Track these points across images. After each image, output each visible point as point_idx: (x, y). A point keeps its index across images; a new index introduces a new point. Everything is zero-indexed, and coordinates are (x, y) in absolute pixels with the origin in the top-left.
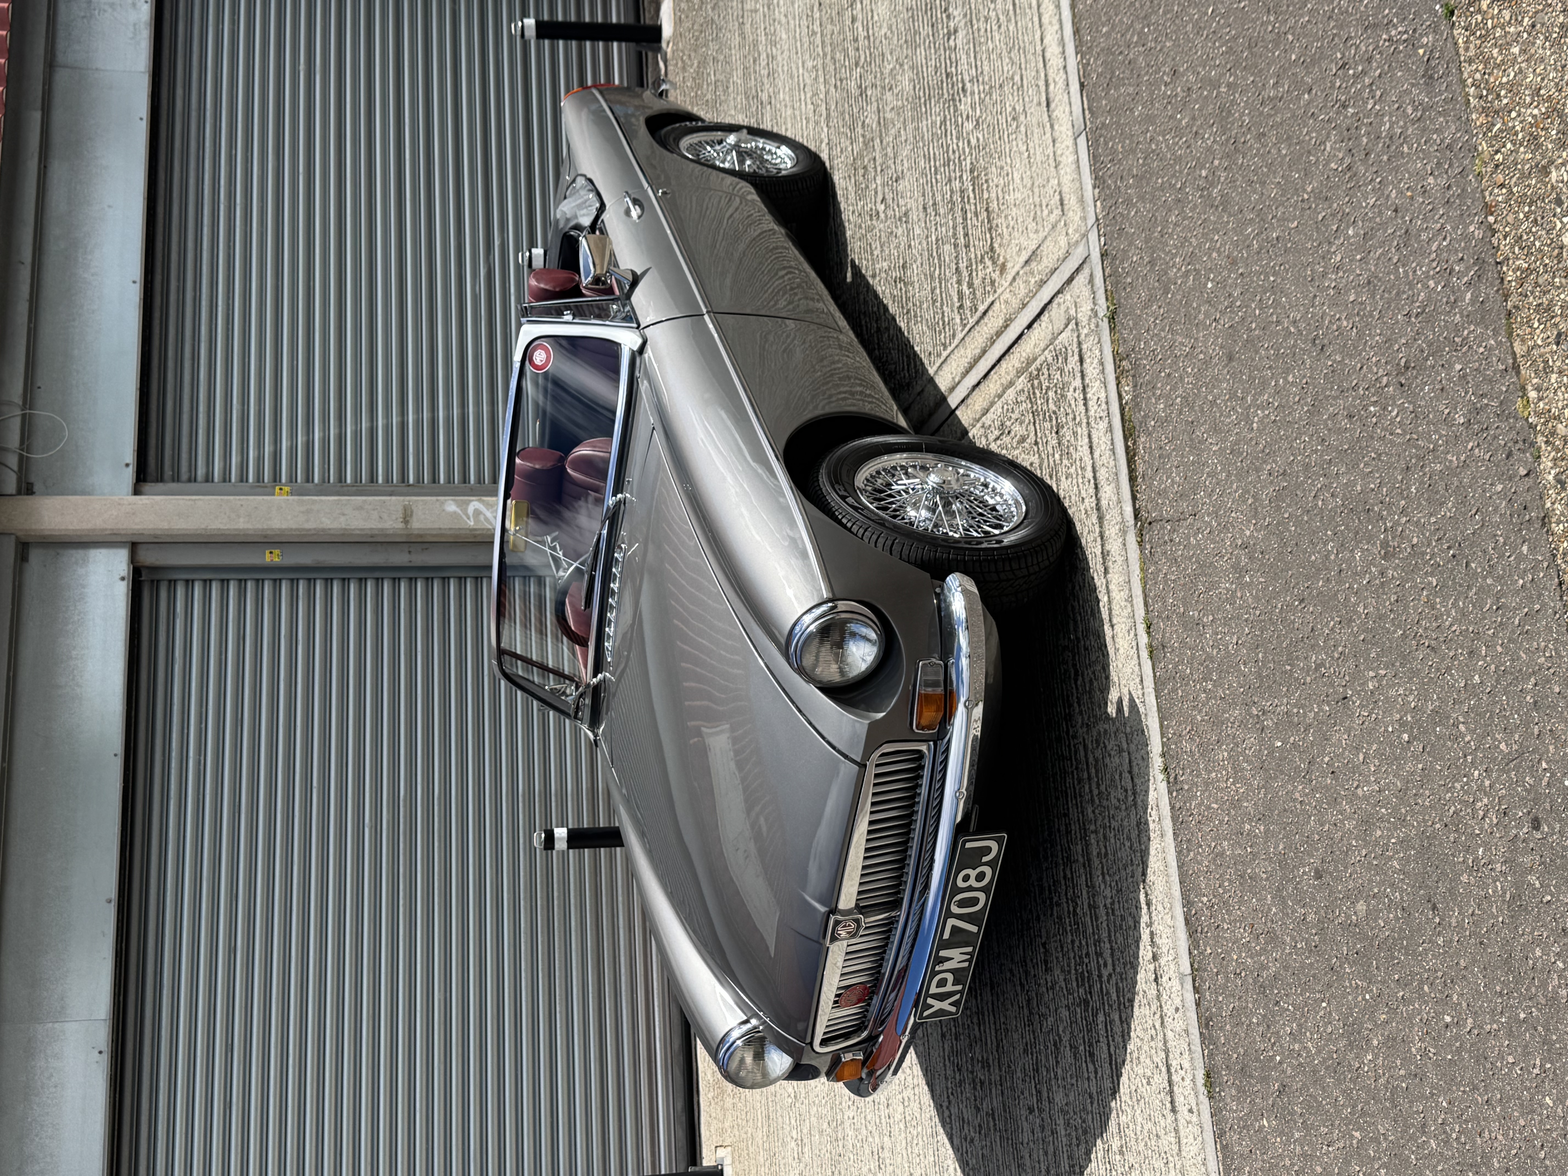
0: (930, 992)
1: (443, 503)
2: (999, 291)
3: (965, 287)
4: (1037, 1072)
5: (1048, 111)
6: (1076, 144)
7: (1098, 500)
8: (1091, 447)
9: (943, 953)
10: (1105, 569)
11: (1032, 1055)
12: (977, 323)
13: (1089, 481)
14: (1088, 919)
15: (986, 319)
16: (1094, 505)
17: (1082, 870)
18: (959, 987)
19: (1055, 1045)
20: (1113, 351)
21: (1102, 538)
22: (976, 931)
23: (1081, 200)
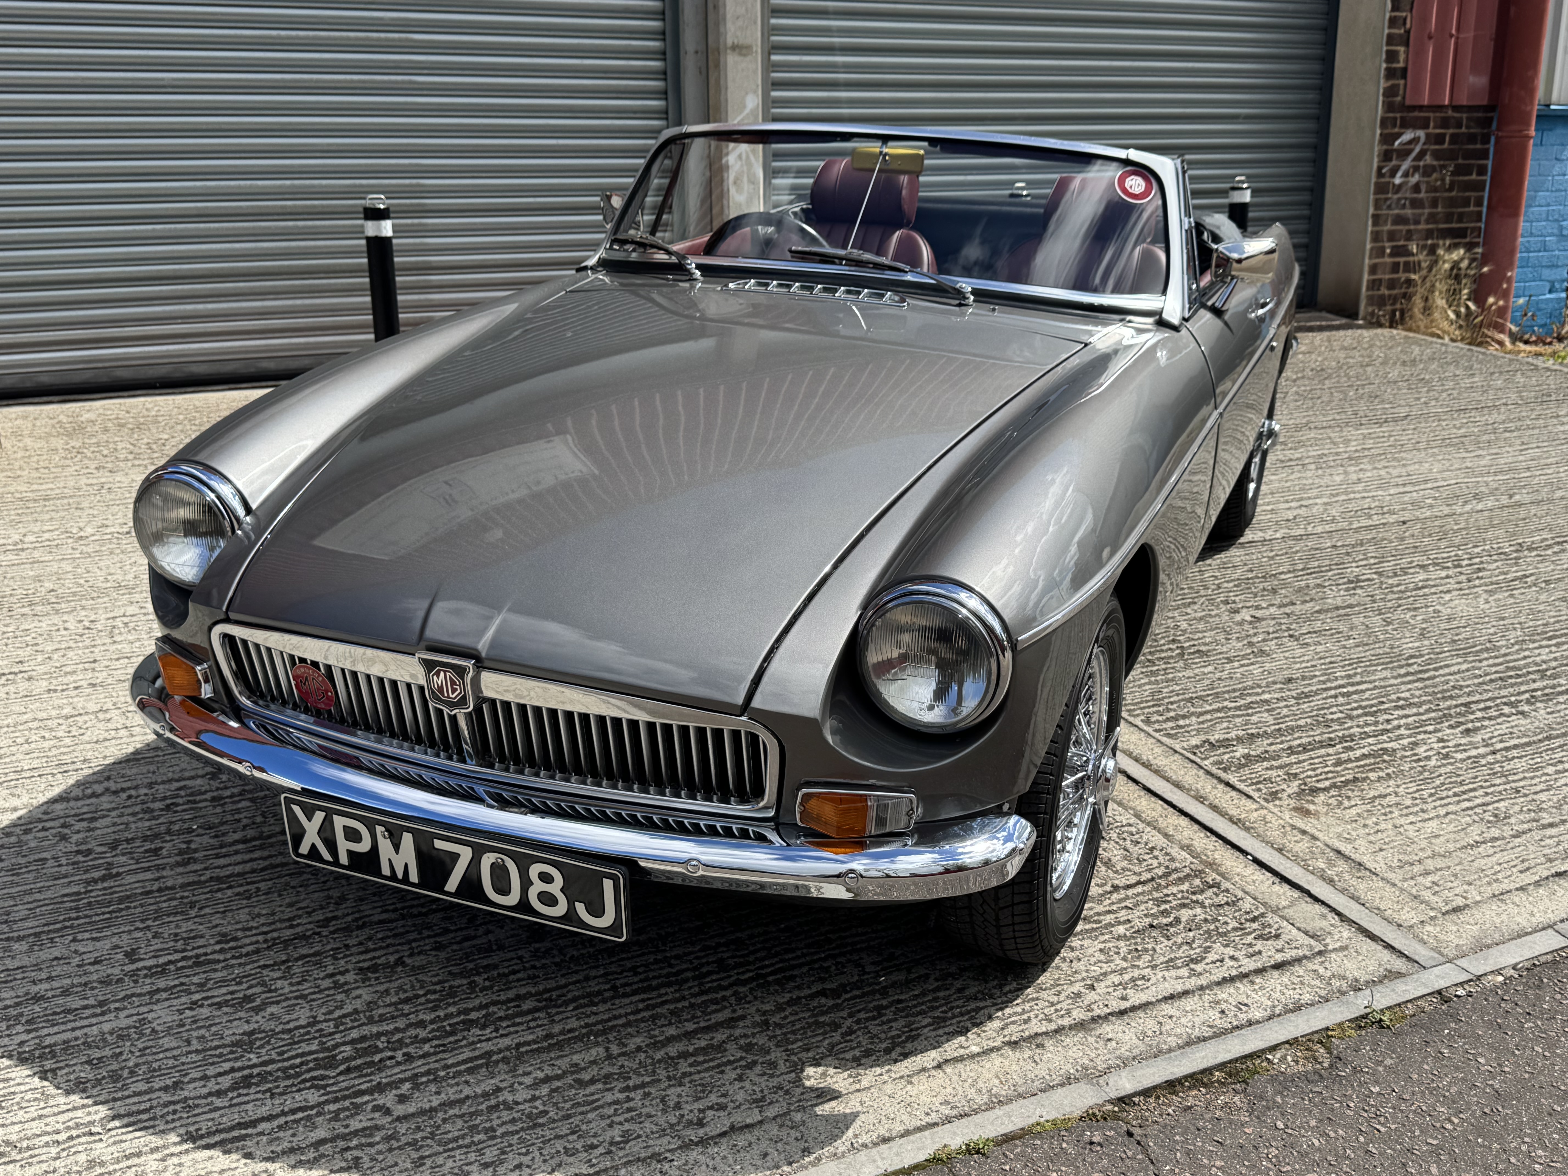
0: (336, 818)
1: (755, 92)
2: (1270, 806)
3: (1241, 751)
4: (197, 964)
5: (1553, 876)
6: (1544, 929)
7: (1106, 1018)
8: (1172, 997)
9: (407, 840)
10: (1016, 1043)
11: (221, 951)
12: (1208, 773)
13: (1124, 998)
14: (467, 1054)
15: (1221, 787)
16: (1097, 1012)
17: (540, 1033)
18: (344, 859)
19: (248, 999)
20: (1327, 1029)
21: (1056, 1031)
22: (447, 888)
23: (1481, 947)
